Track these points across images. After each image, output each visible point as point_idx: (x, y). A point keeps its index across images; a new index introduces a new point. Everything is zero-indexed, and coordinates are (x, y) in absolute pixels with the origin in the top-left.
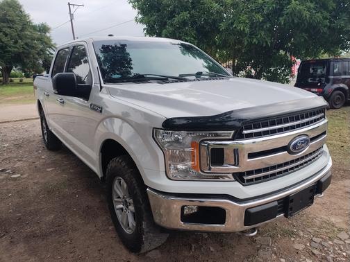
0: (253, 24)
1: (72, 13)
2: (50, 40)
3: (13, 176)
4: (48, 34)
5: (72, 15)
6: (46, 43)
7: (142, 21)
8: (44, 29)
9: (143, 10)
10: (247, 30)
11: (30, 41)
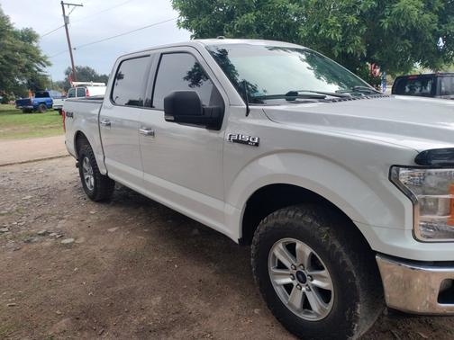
0: (344, 28)
1: (66, 14)
2: (38, 52)
3: (63, 241)
4: (34, 44)
5: (66, 19)
6: (32, 56)
7: (186, 25)
8: (29, 36)
9: (186, 11)
10: (339, 36)
11: (10, 53)
